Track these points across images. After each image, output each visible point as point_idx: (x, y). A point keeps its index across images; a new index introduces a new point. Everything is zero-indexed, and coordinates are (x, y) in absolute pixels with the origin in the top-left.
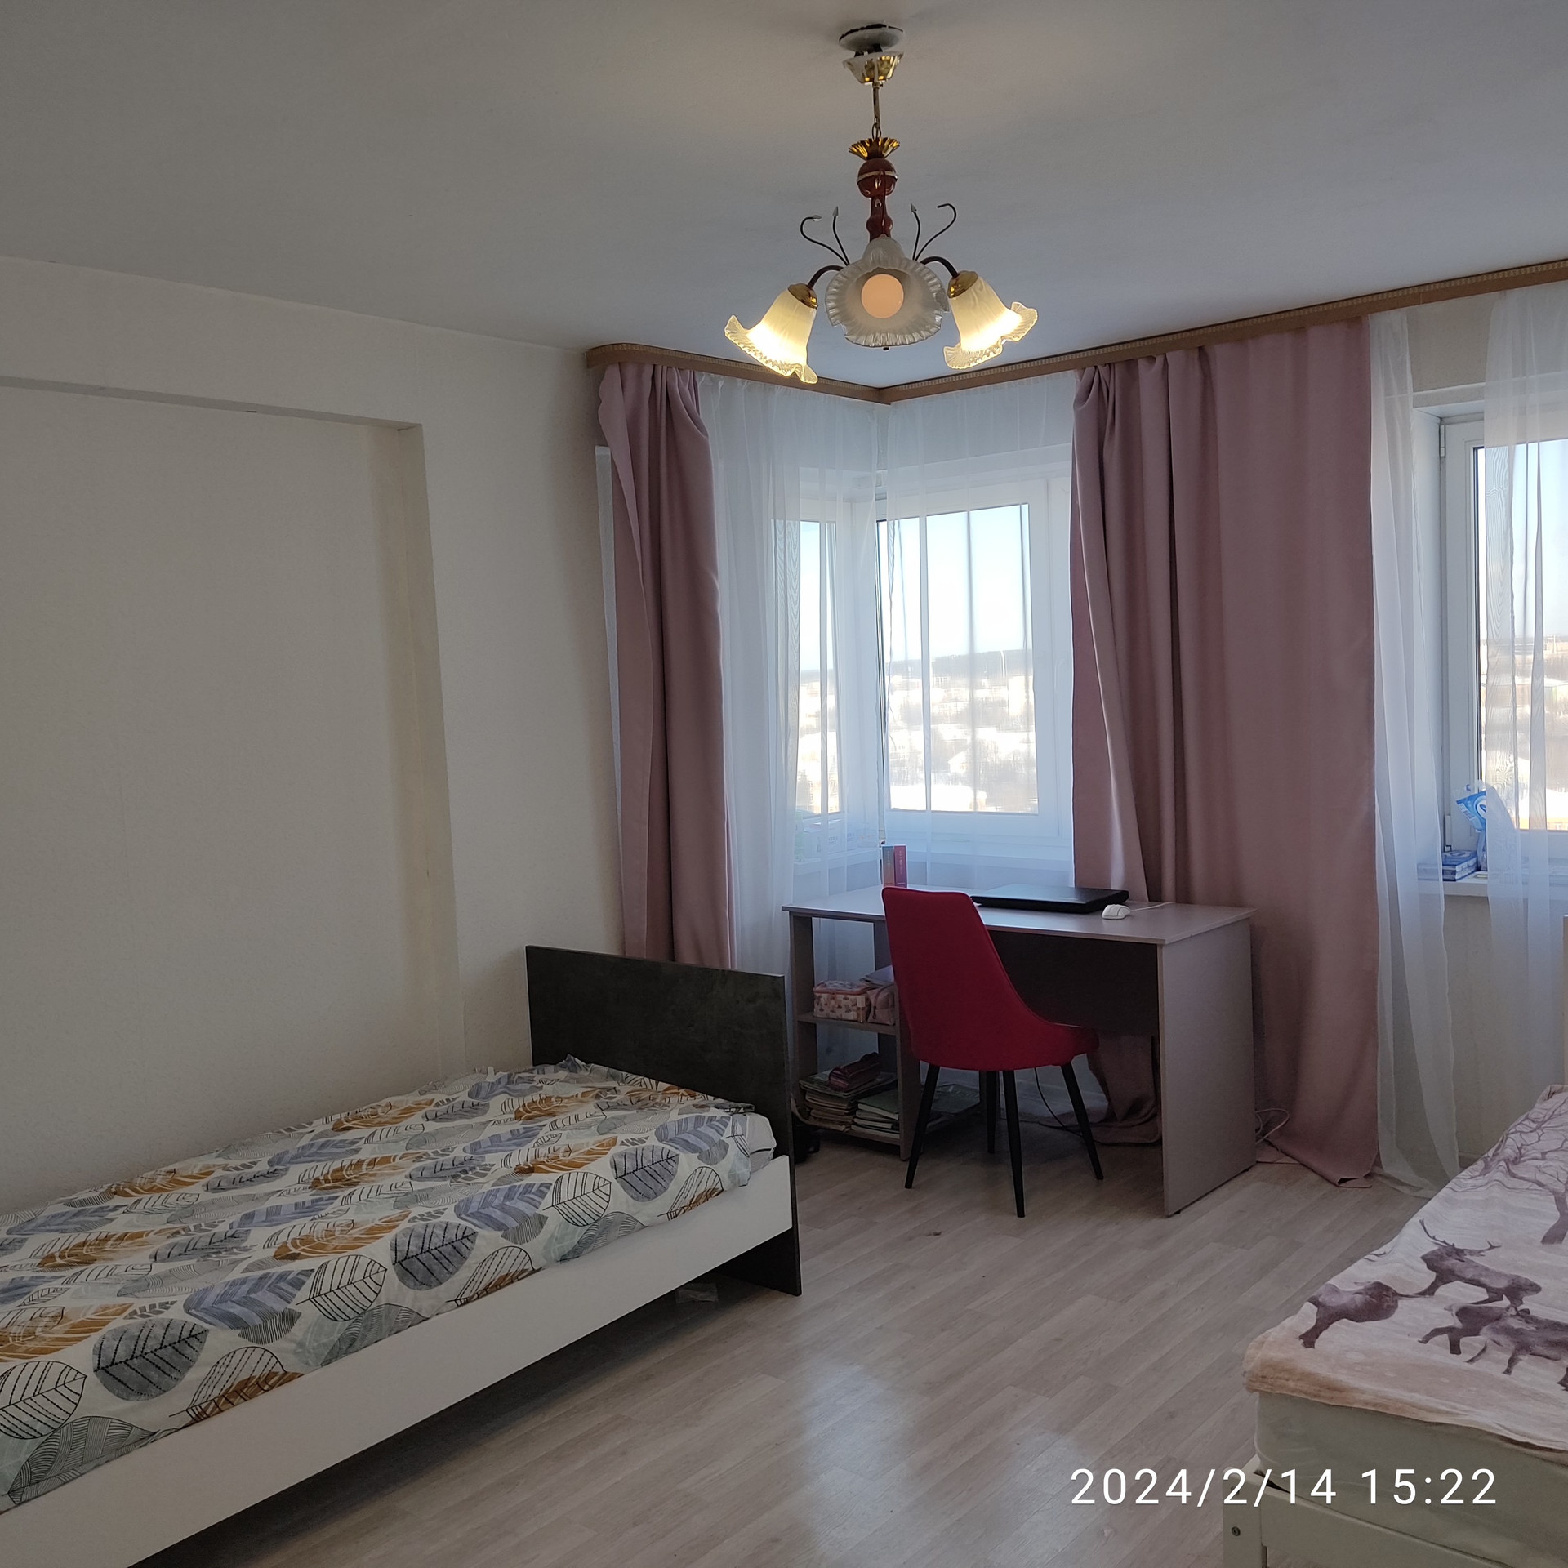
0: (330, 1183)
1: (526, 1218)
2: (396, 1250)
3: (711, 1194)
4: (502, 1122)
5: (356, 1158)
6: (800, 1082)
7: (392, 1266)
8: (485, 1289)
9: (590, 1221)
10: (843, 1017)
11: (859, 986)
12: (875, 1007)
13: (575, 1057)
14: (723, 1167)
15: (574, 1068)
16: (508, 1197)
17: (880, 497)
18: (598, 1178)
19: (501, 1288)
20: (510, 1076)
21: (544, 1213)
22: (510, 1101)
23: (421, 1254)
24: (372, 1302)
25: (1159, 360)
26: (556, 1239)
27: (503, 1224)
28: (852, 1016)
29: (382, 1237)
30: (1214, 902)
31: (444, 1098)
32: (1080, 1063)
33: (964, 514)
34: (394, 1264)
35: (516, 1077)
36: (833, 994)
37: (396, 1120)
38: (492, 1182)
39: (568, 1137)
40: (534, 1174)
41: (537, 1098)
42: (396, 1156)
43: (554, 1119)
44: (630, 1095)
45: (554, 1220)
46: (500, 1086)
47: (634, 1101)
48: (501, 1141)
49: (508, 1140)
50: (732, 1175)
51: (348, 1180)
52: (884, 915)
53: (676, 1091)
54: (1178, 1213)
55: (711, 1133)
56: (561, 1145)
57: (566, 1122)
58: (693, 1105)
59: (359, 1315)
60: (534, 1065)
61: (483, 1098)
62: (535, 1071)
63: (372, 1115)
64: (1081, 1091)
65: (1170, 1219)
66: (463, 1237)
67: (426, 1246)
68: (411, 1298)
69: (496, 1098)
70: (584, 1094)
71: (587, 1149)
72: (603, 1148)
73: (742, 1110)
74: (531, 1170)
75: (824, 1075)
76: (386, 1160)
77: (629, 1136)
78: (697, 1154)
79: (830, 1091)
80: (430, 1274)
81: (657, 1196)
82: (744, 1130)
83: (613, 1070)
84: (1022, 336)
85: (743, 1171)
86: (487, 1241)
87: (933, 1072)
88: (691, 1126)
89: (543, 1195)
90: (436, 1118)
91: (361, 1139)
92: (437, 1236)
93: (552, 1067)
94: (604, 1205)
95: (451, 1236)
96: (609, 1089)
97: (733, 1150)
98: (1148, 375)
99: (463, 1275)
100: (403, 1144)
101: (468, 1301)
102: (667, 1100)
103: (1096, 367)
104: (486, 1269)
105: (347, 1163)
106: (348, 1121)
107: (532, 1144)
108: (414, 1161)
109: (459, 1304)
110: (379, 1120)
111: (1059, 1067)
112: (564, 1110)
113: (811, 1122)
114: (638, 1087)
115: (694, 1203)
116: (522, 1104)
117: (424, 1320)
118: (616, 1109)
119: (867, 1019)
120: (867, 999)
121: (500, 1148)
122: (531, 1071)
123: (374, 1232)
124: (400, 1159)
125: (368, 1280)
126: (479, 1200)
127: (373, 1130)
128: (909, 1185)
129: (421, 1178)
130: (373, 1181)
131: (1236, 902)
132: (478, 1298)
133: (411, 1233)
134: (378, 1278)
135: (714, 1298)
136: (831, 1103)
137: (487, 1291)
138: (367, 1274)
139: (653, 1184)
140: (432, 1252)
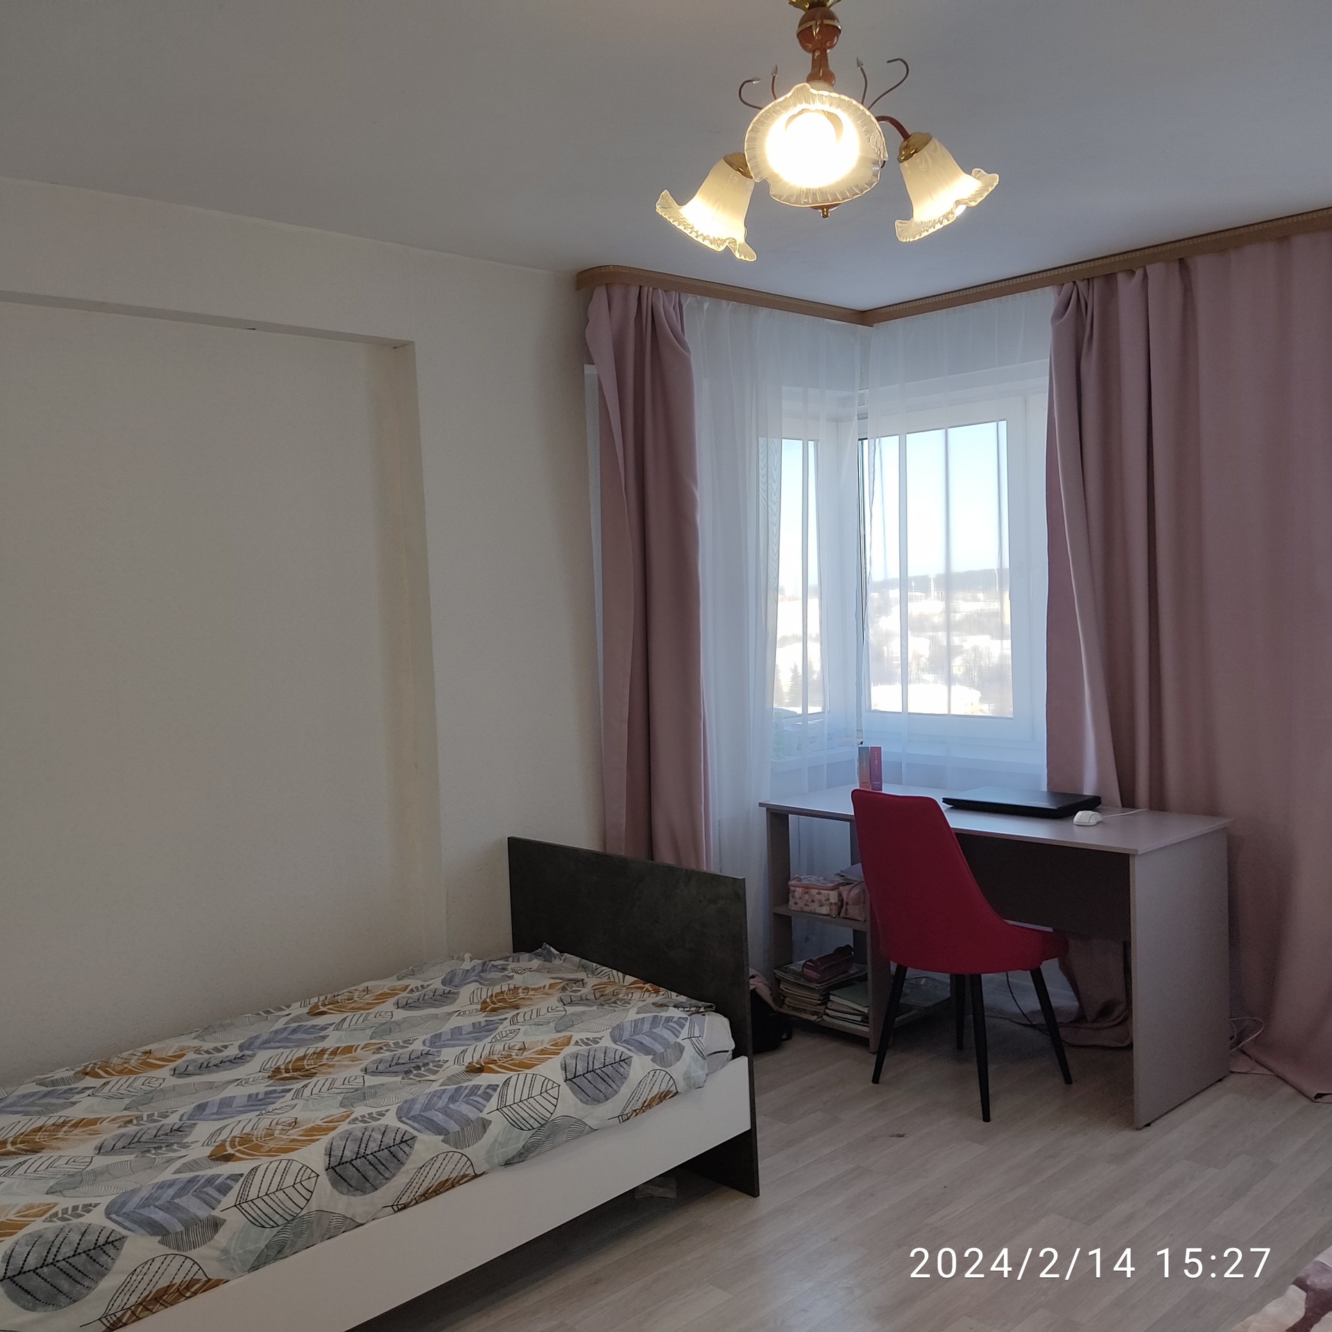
0: (289, 1072)
1: (468, 1121)
2: (330, 1155)
3: (665, 1096)
4: (467, 1012)
5: (321, 1045)
6: (775, 971)
7: (325, 1172)
8: (424, 1195)
9: (536, 1125)
10: (817, 911)
11: (832, 882)
12: (847, 904)
13: (550, 945)
14: (678, 1070)
15: (548, 958)
16: (453, 1099)
17: (863, 417)
18: (547, 1080)
19: (441, 1193)
20: (484, 964)
21: (488, 1117)
22: (480, 990)
23: (356, 1159)
24: (302, 1209)
25: (1139, 273)
26: (500, 1144)
27: (445, 1129)
28: (825, 910)
29: (318, 1140)
30: (1189, 810)
31: (419, 983)
32: (1051, 969)
33: (941, 432)
34: (327, 1170)
35: (490, 965)
36: (807, 888)
37: (369, 1006)
38: (441, 1081)
39: (526, 1033)
40: (483, 1074)
41: (505, 988)
42: (359, 1045)
43: (517, 1012)
44: (595, 989)
45: (497, 1125)
46: (473, 974)
47: (598, 995)
48: (461, 1034)
49: (468, 1034)
50: (687, 1077)
51: (307, 1070)
52: (853, 814)
53: (641, 985)
54: (1148, 1125)
55: (667, 1034)
56: (516, 1042)
57: (527, 1017)
58: (653, 1004)
59: (289, 1222)
60: (514, 952)
61: (456, 986)
62: (511, 959)
63: (348, 1000)
65: (1139, 1132)
66: (402, 1142)
67: (362, 1151)
68: (345, 1204)
69: (466, 986)
70: (551, 986)
71: (540, 1048)
72: (558, 1046)
73: (702, 1010)
74: (480, 1070)
75: (797, 966)
76: (348, 1049)
77: (584, 1035)
78: (651, 1057)
79: (802, 982)
80: (364, 1180)
81: (607, 1099)
82: (701, 1030)
83: (584, 961)
84: (979, 200)
85: (698, 1073)
86: (427, 1145)
87: (901, 970)
88: (646, 1027)
89: (488, 1097)
90: (407, 1006)
91: (331, 1025)
92: (375, 1141)
93: (528, 955)
94: (551, 1108)
95: (388, 1140)
96: (576, 981)
97: (689, 1051)
98: (1127, 288)
99: (400, 1180)
100: (369, 1032)
101: (405, 1207)
102: (630, 995)
103: (1074, 282)
104: (425, 1174)
105: (311, 1051)
106: (324, 1005)
107: (489, 1039)
108: (374, 1053)
109: (396, 1209)
110: (353, 1005)
111: (1029, 972)
112: (529, 1002)
113: (785, 1010)
114: (605, 979)
115: (647, 1106)
116: (489, 994)
117: (359, 1226)
118: (577, 1004)
119: (839, 914)
120: (840, 895)
121: (459, 1042)
122: (506, 959)
123: (313, 1133)
124: (362, 1049)
125: (298, 1186)
126: (423, 1102)
127: (344, 1015)
128: (876, 1080)
129: (376, 1073)
130: (330, 1073)
131: (1212, 811)
132: (417, 1203)
133: (348, 1136)
134: (309, 1184)
135: (671, 1195)
136: (805, 993)
137: (426, 1196)
138: (298, 1180)
139: (603, 1087)
140: (368, 1157)
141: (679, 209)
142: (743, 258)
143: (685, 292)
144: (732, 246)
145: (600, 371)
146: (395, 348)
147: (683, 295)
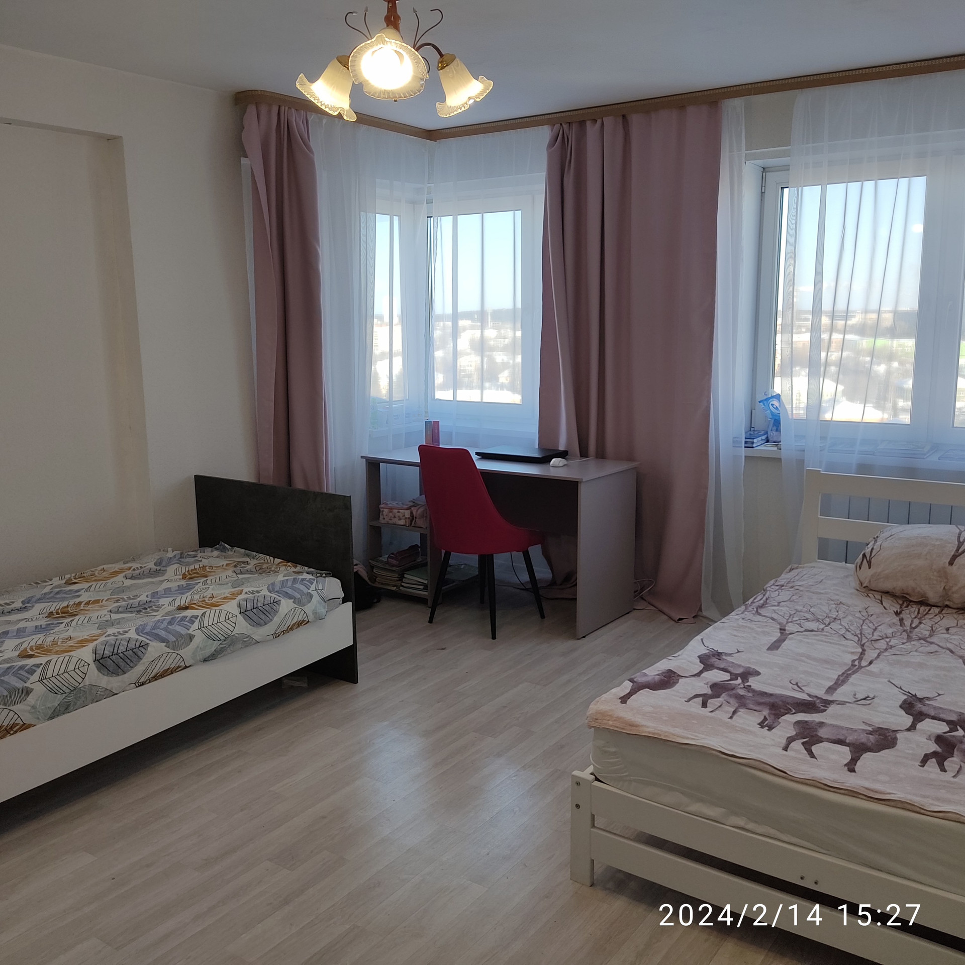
0: (59, 614)
1: (181, 635)
2: (96, 653)
3: (301, 624)
4: (174, 580)
5: (77, 600)
6: (370, 561)
7: (93, 663)
8: (154, 677)
9: (222, 638)
10: (397, 523)
11: (407, 505)
12: (416, 517)
13: (224, 543)
14: (309, 608)
15: (224, 550)
16: (170, 623)
17: (430, 202)
18: (228, 613)
19: (164, 676)
20: (182, 554)
21: (193, 633)
22: (180, 568)
23: (112, 655)
24: (80, 684)
25: (599, 122)
26: (201, 648)
27: (167, 639)
28: (402, 522)
29: (87, 645)
30: (618, 458)
31: (139, 566)
32: (535, 552)
33: (479, 216)
34: (94, 661)
35: (186, 554)
36: (391, 509)
37: (108, 578)
38: (161, 615)
39: (213, 589)
40: (188, 610)
41: (197, 567)
42: (103, 599)
43: (207, 578)
44: (256, 566)
45: (199, 638)
46: (175, 559)
47: (258, 569)
48: (171, 591)
49: (176, 591)
50: (315, 613)
51: (71, 613)
52: (419, 462)
53: (285, 564)
54: (584, 637)
55: (302, 587)
56: (208, 594)
57: (213, 581)
58: (293, 572)
59: (72, 691)
60: (200, 547)
61: (164, 567)
62: (199, 551)
63: (91, 575)
64: (534, 568)
65: (579, 641)
66: (140, 646)
67: (116, 651)
68: (105, 681)
69: (171, 566)
70: (227, 565)
71: (224, 596)
72: (233, 596)
73: (324, 575)
74: (186, 608)
75: (384, 558)
76: (97, 601)
77: (251, 589)
78: (293, 600)
79: (387, 567)
80: (118, 668)
81: (266, 624)
82: (323, 586)
83: (248, 552)
84: (482, 97)
85: (322, 610)
86: (155, 649)
87: (448, 555)
88: (290, 584)
89: (192, 622)
90: (132, 578)
91: (82, 589)
92: (123, 646)
93: (210, 549)
94: (232, 629)
95: (131, 645)
96: (243, 562)
97: (316, 598)
98: (592, 131)
99: (139, 668)
100: (109, 592)
101: (143, 684)
102: (278, 569)
103: (561, 124)
104: (155, 665)
105: (71, 603)
106: (75, 579)
107: (190, 593)
108: (114, 603)
109: (137, 685)
110: (95, 578)
111: (521, 553)
112: (213, 573)
113: (377, 585)
114: (263, 561)
115: (291, 629)
116: (187, 570)
117: (114, 695)
118: (245, 573)
119: (411, 524)
120: (412, 513)
121: (170, 595)
122: (196, 551)
123: (83, 643)
124: (106, 601)
125: (77, 670)
126: (151, 625)
127: (90, 584)
128: (431, 621)
129: (118, 612)
130: (87, 614)
131: (630, 458)
132: (150, 682)
133: (106, 644)
134: (84, 669)
135: (305, 685)
136: (389, 574)
137: (156, 678)
138: (77, 667)
139: (263, 617)
140: (120, 655)
141: (311, 85)
142: (348, 119)
143: (310, 111)
144: (342, 112)
145: (252, 163)
146: (108, 140)
147: (308, 113)
